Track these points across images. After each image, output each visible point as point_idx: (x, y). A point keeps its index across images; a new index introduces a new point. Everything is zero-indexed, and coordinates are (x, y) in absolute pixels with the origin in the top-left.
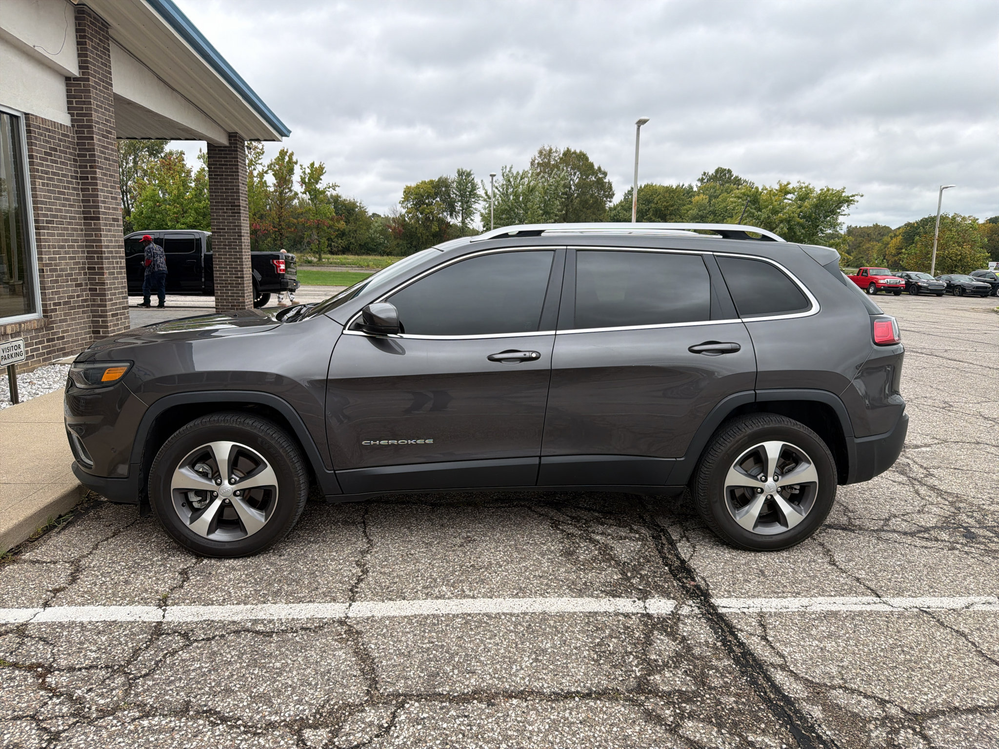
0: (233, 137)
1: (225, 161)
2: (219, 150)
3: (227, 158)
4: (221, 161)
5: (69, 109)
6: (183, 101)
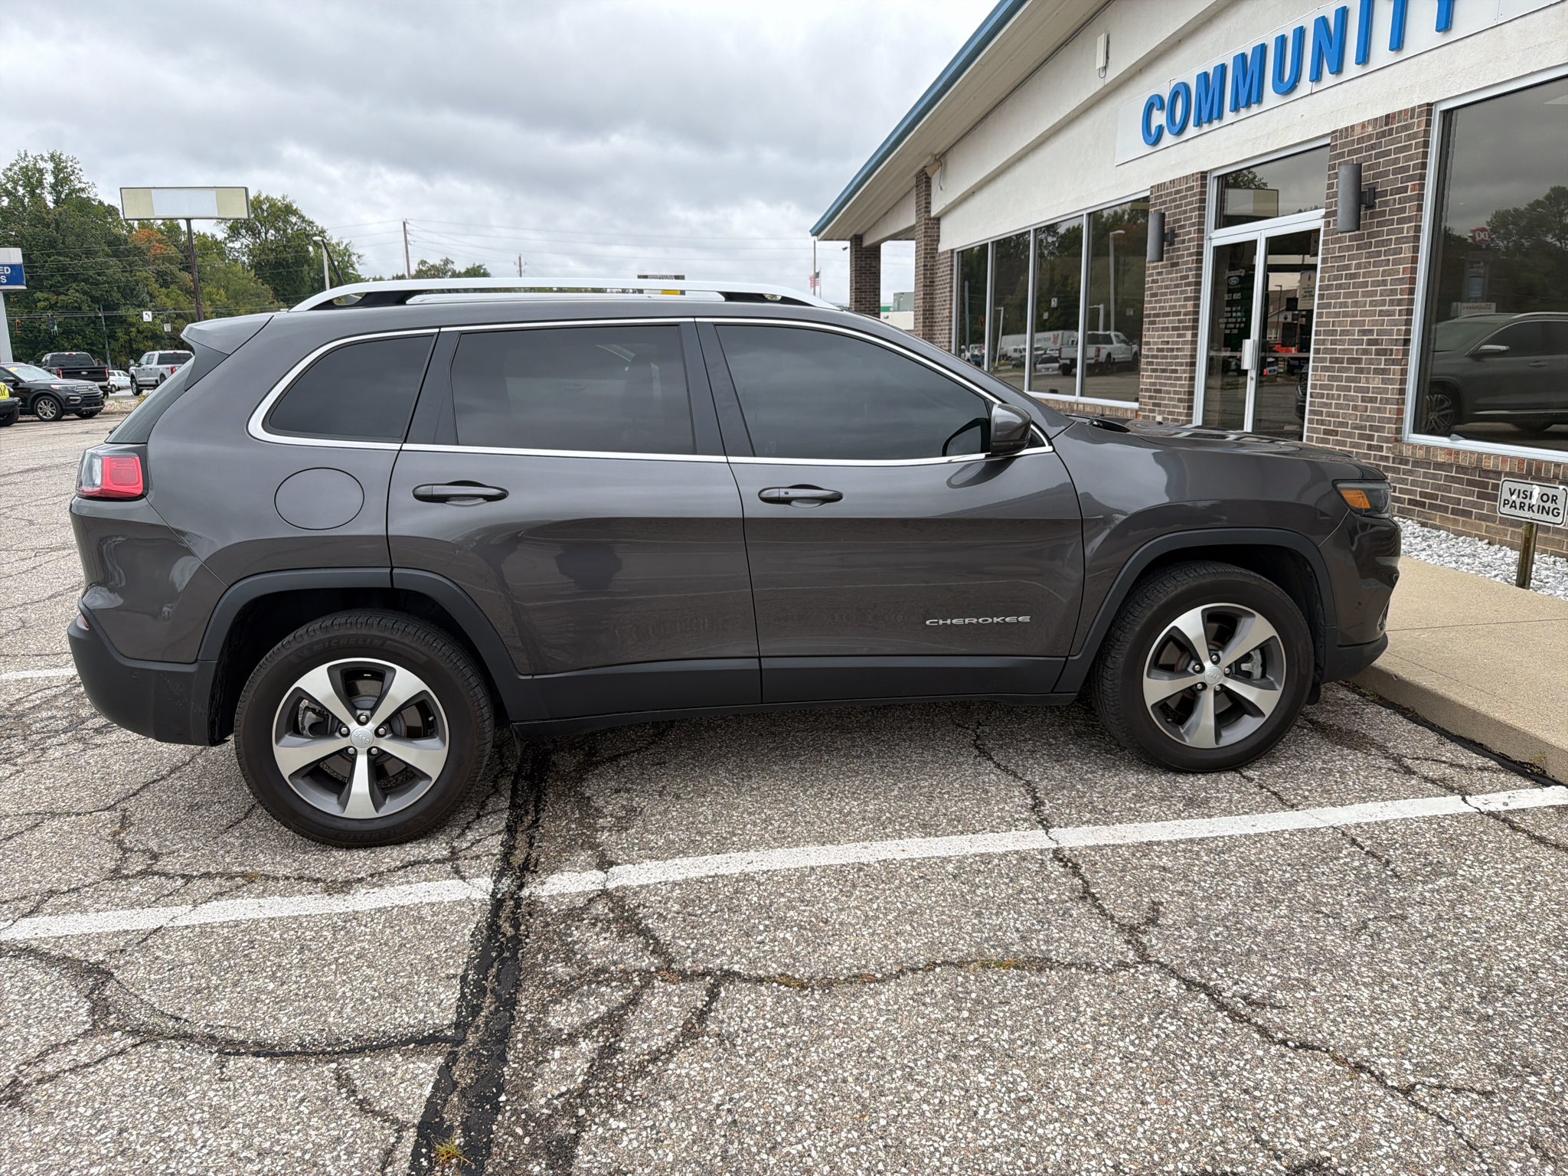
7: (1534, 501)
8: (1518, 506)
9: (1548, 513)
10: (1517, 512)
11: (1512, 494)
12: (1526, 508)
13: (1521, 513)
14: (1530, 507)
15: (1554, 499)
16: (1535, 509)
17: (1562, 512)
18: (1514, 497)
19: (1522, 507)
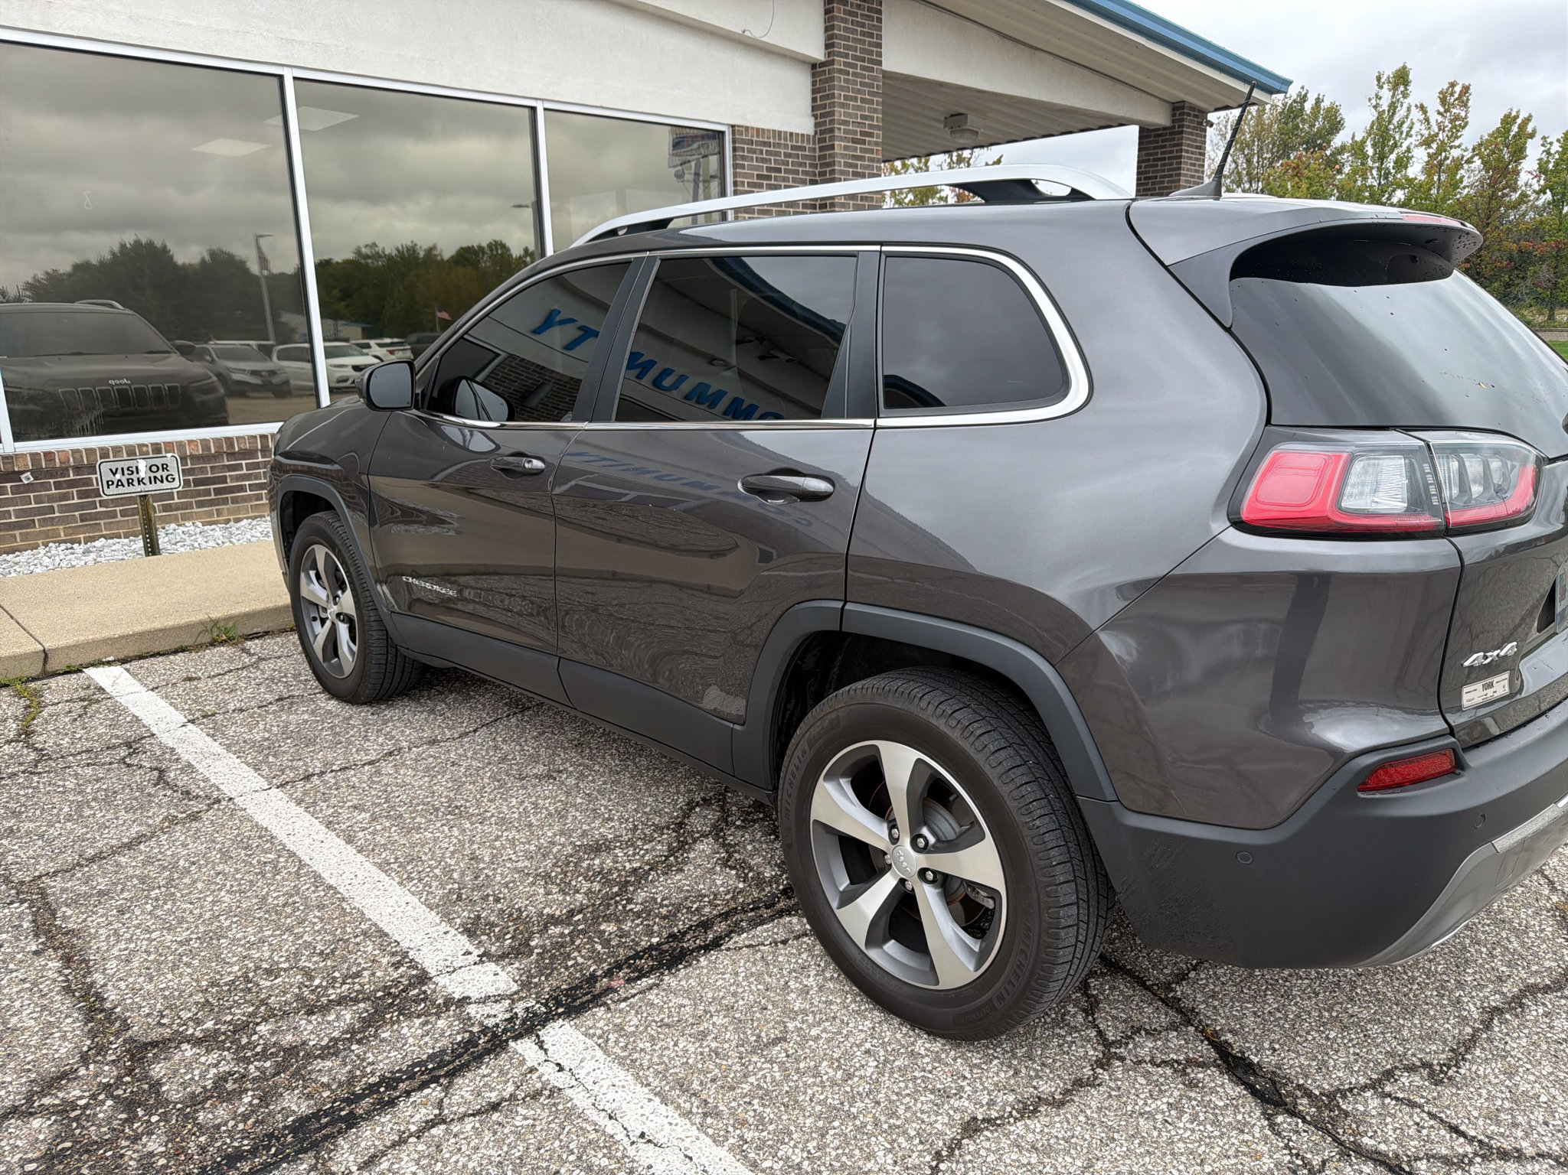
0: (1178, 109)
1: (1162, 153)
2: (1156, 136)
3: (1165, 147)
4: (1157, 154)
5: (813, 109)
6: (1059, 63)
7: (142, 474)
8: (125, 483)
9: (162, 481)
10: (127, 489)
11: (114, 474)
12: (136, 483)
13: (131, 489)
14: (140, 481)
15: (165, 467)
16: (146, 481)
17: (176, 477)
18: (118, 476)
19: (130, 483)
